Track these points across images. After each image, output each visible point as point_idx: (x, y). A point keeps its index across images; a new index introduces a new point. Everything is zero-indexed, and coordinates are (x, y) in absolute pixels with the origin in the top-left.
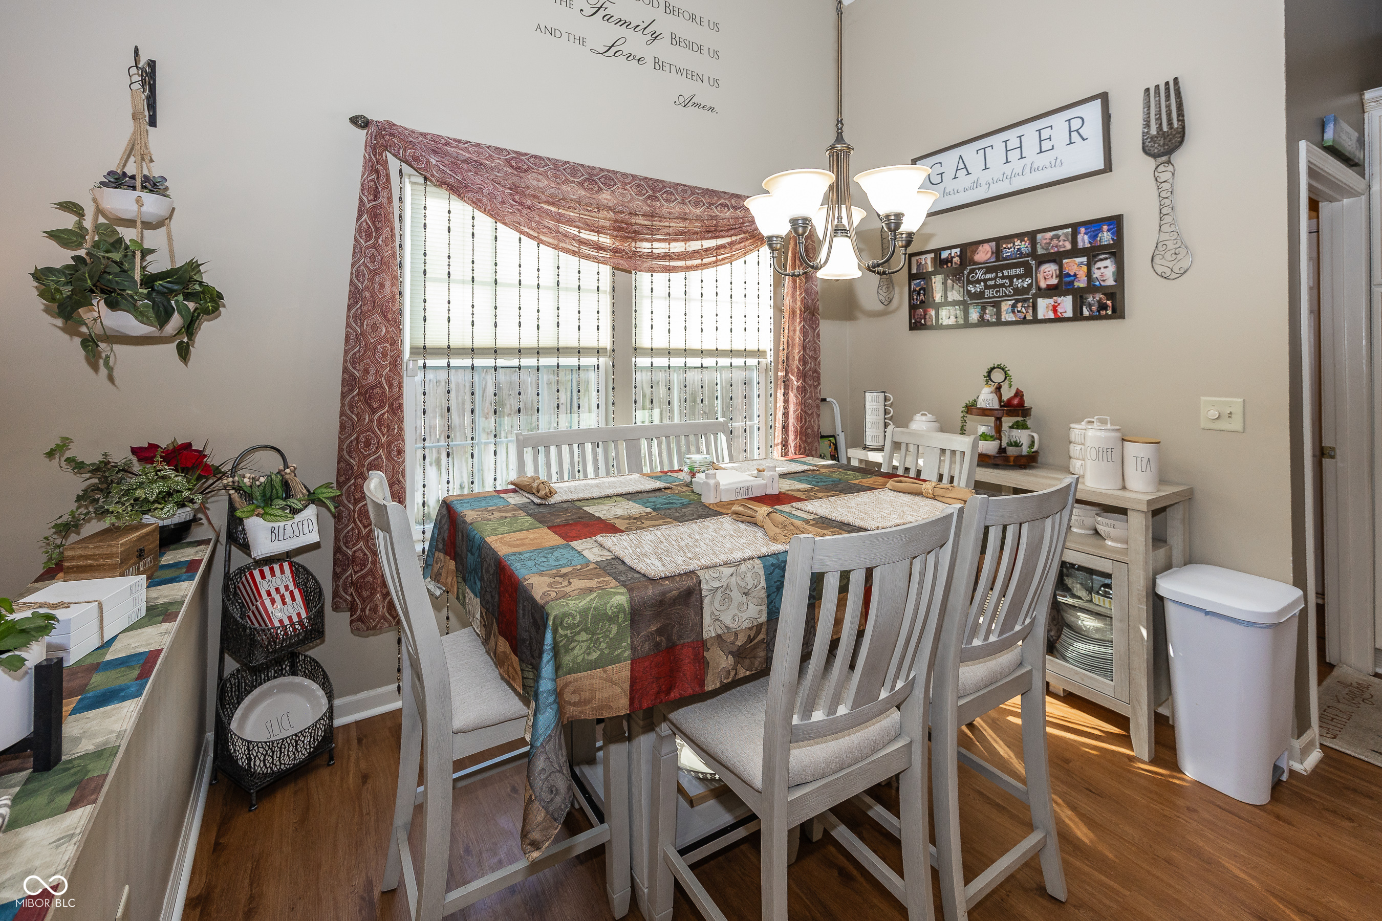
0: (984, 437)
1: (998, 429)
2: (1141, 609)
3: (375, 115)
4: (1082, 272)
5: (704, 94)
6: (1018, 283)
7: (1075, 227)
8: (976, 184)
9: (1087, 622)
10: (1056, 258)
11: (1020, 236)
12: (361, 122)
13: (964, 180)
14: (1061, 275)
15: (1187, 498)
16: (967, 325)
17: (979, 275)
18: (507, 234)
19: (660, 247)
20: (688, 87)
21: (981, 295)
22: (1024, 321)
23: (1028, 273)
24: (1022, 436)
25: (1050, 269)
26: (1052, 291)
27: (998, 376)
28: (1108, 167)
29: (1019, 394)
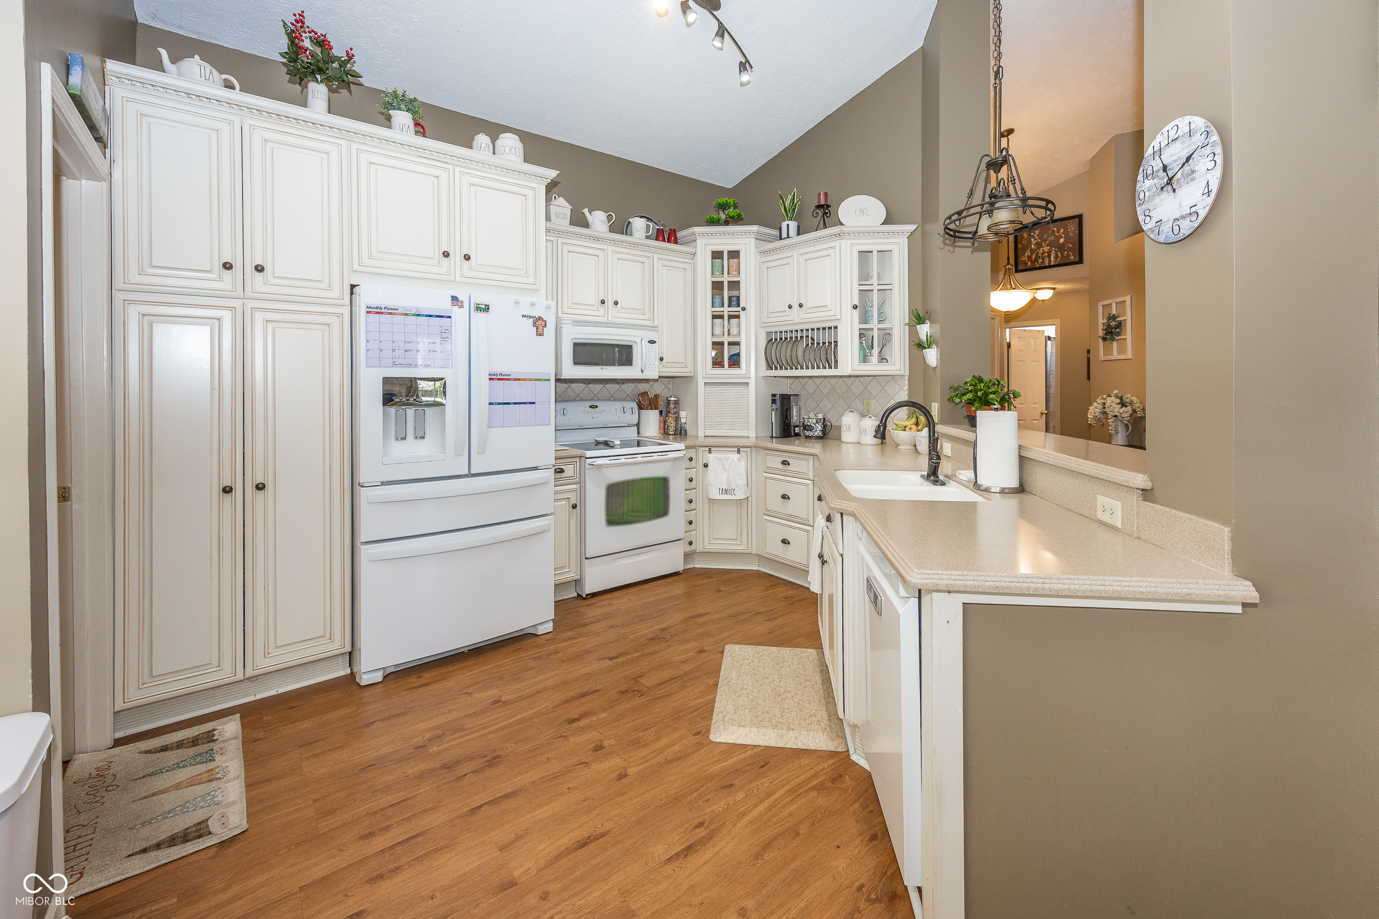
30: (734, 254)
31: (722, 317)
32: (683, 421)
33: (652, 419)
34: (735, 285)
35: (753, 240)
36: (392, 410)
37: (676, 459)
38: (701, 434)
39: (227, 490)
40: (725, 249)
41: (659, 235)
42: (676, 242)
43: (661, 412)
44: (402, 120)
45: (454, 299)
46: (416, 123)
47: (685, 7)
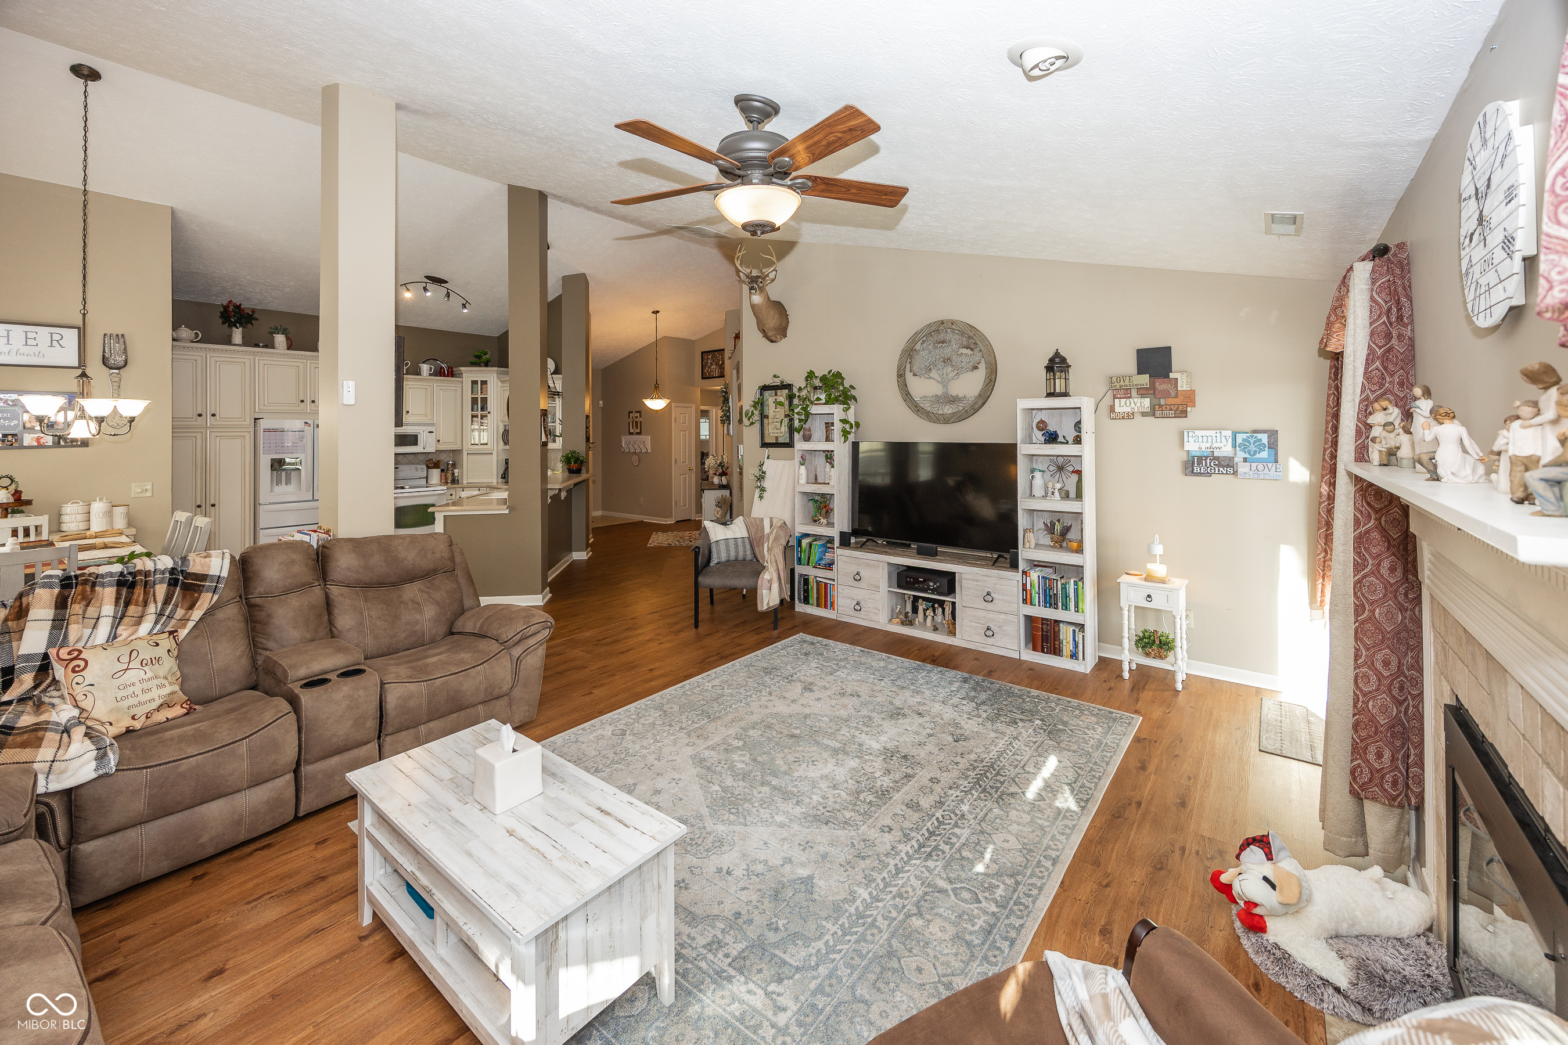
30: (484, 383)
31: (477, 416)
32: (456, 475)
33: (435, 474)
34: (484, 400)
35: (495, 375)
36: (275, 472)
37: (440, 494)
38: (465, 482)
39: (199, 506)
40: (479, 379)
41: (439, 373)
42: (452, 376)
43: (442, 471)
44: (280, 339)
45: (306, 423)
46: (287, 338)
47: (425, 289)
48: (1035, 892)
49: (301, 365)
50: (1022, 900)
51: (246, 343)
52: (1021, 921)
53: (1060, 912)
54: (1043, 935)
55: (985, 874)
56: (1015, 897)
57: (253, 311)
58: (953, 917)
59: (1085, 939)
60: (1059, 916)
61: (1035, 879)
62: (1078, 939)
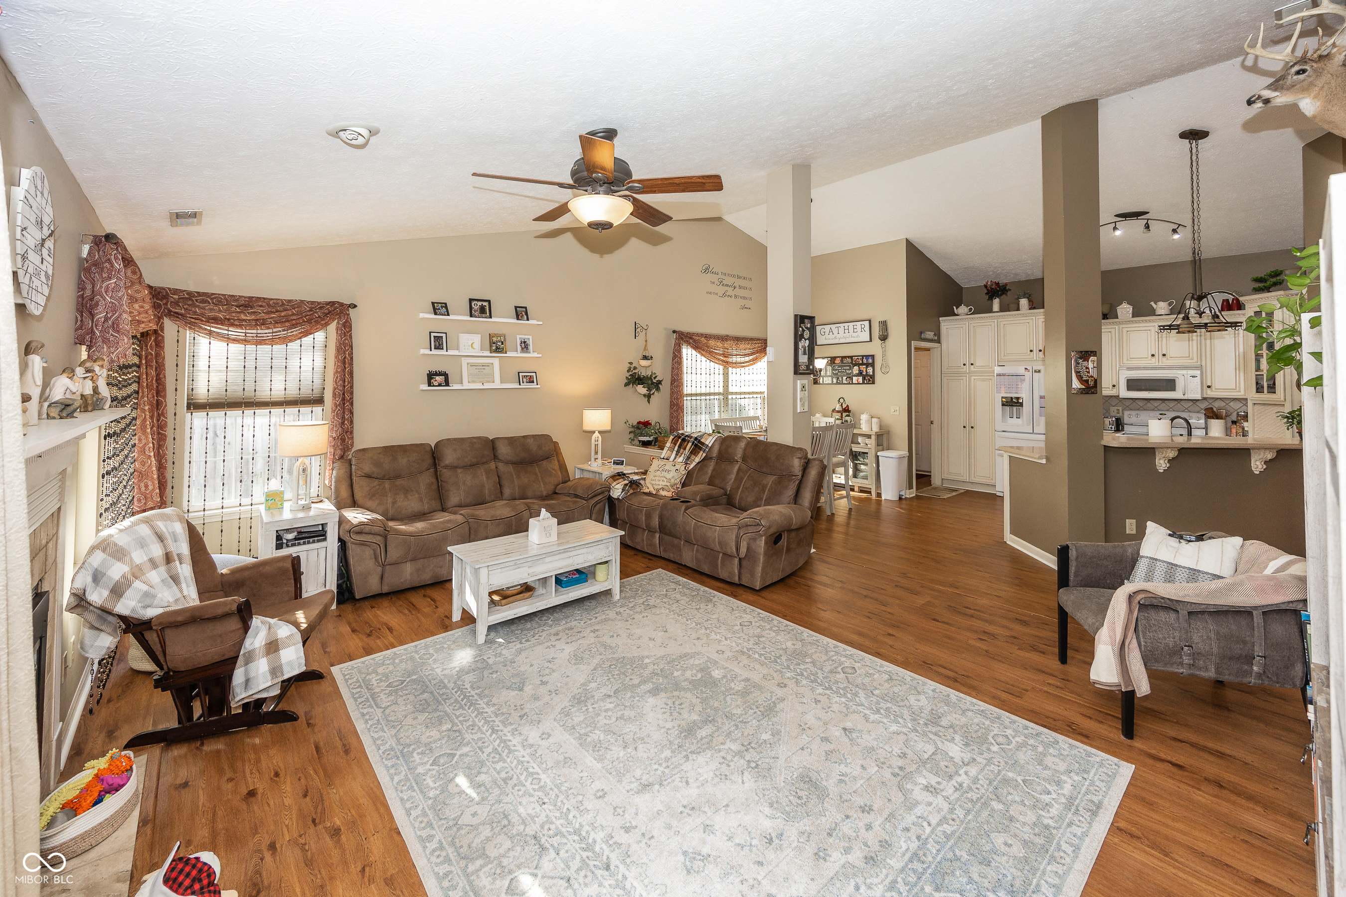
0: (838, 419)
1: (842, 417)
2: (874, 459)
3: (677, 329)
4: (864, 370)
5: (748, 303)
6: (848, 371)
7: (863, 356)
8: (836, 338)
9: (863, 467)
10: (859, 365)
11: (848, 357)
12: (674, 332)
13: (831, 336)
14: (860, 370)
15: (888, 433)
16: (832, 384)
17: (836, 368)
18: (704, 359)
19: (739, 359)
20: (742, 302)
21: (837, 374)
22: (849, 384)
23: (850, 369)
24: (848, 418)
25: (856, 368)
26: (857, 375)
27: (842, 401)
28: (871, 341)
29: (848, 406)
36: (1007, 408)
44: (1024, 302)
45: (1026, 369)
46: (1030, 301)
47: (1115, 228)
48: (408, 805)
49: (1031, 321)
50: (409, 792)
51: (1003, 309)
52: (395, 782)
53: (379, 813)
54: (375, 789)
55: (452, 780)
56: (416, 788)
57: (1006, 284)
58: (433, 745)
59: (346, 814)
60: (377, 809)
61: (420, 812)
62: (352, 810)
